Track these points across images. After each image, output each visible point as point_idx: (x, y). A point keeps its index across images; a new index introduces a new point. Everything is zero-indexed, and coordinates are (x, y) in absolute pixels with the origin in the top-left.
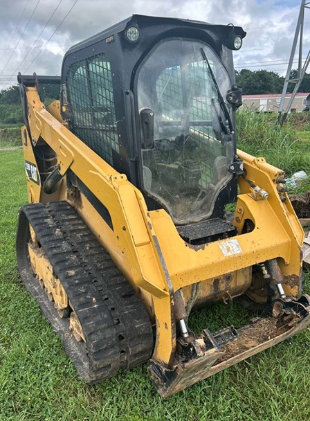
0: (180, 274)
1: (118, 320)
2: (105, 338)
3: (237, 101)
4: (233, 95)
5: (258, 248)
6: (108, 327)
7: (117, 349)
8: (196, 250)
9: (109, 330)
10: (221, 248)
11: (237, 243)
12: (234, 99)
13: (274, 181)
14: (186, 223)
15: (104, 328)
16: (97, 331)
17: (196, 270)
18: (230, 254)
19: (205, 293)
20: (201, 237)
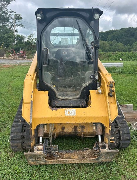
0: (40, 118)
1: (25, 131)
2: (16, 136)
3: (96, 45)
4: (94, 42)
5: (85, 115)
6: (19, 132)
7: (21, 141)
8: (52, 110)
9: (19, 133)
10: (65, 111)
11: (75, 111)
12: (95, 44)
13: (108, 86)
14: (64, 98)
15: (17, 132)
16: (14, 132)
17: (48, 118)
18: (68, 115)
19: (69, 130)
20: (64, 105)
